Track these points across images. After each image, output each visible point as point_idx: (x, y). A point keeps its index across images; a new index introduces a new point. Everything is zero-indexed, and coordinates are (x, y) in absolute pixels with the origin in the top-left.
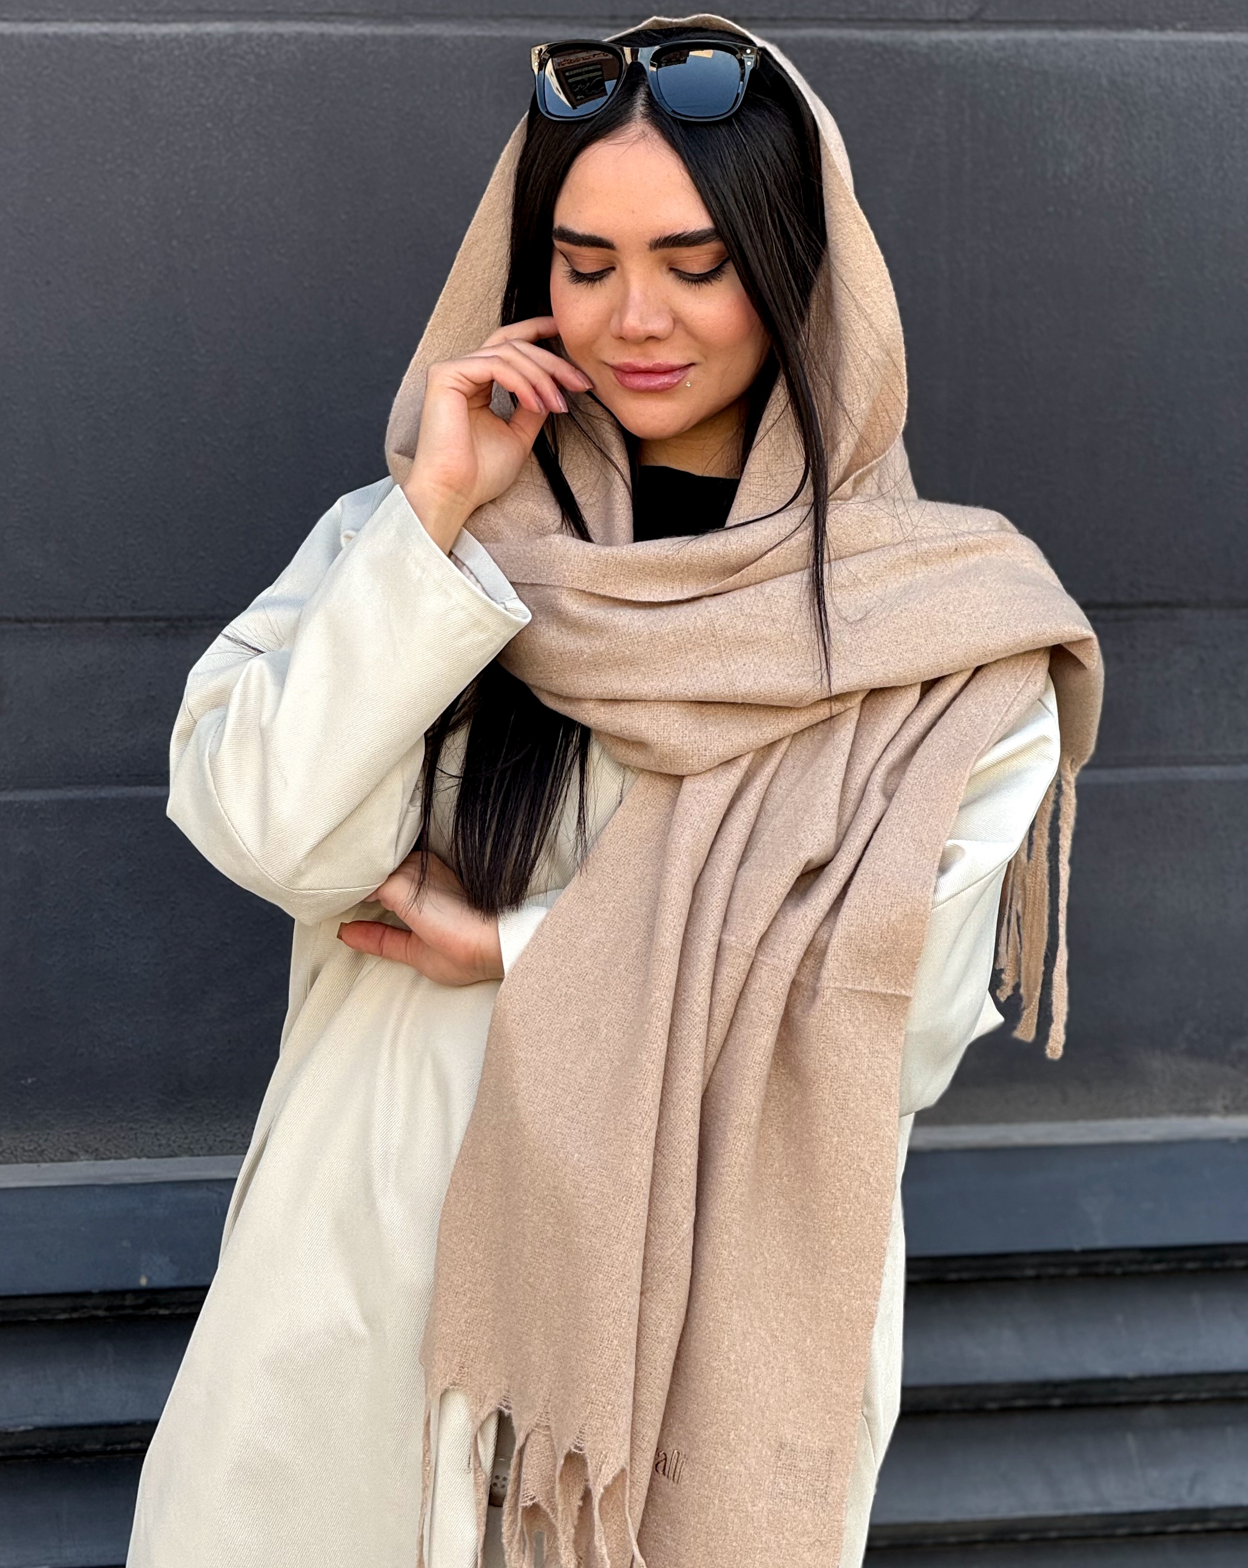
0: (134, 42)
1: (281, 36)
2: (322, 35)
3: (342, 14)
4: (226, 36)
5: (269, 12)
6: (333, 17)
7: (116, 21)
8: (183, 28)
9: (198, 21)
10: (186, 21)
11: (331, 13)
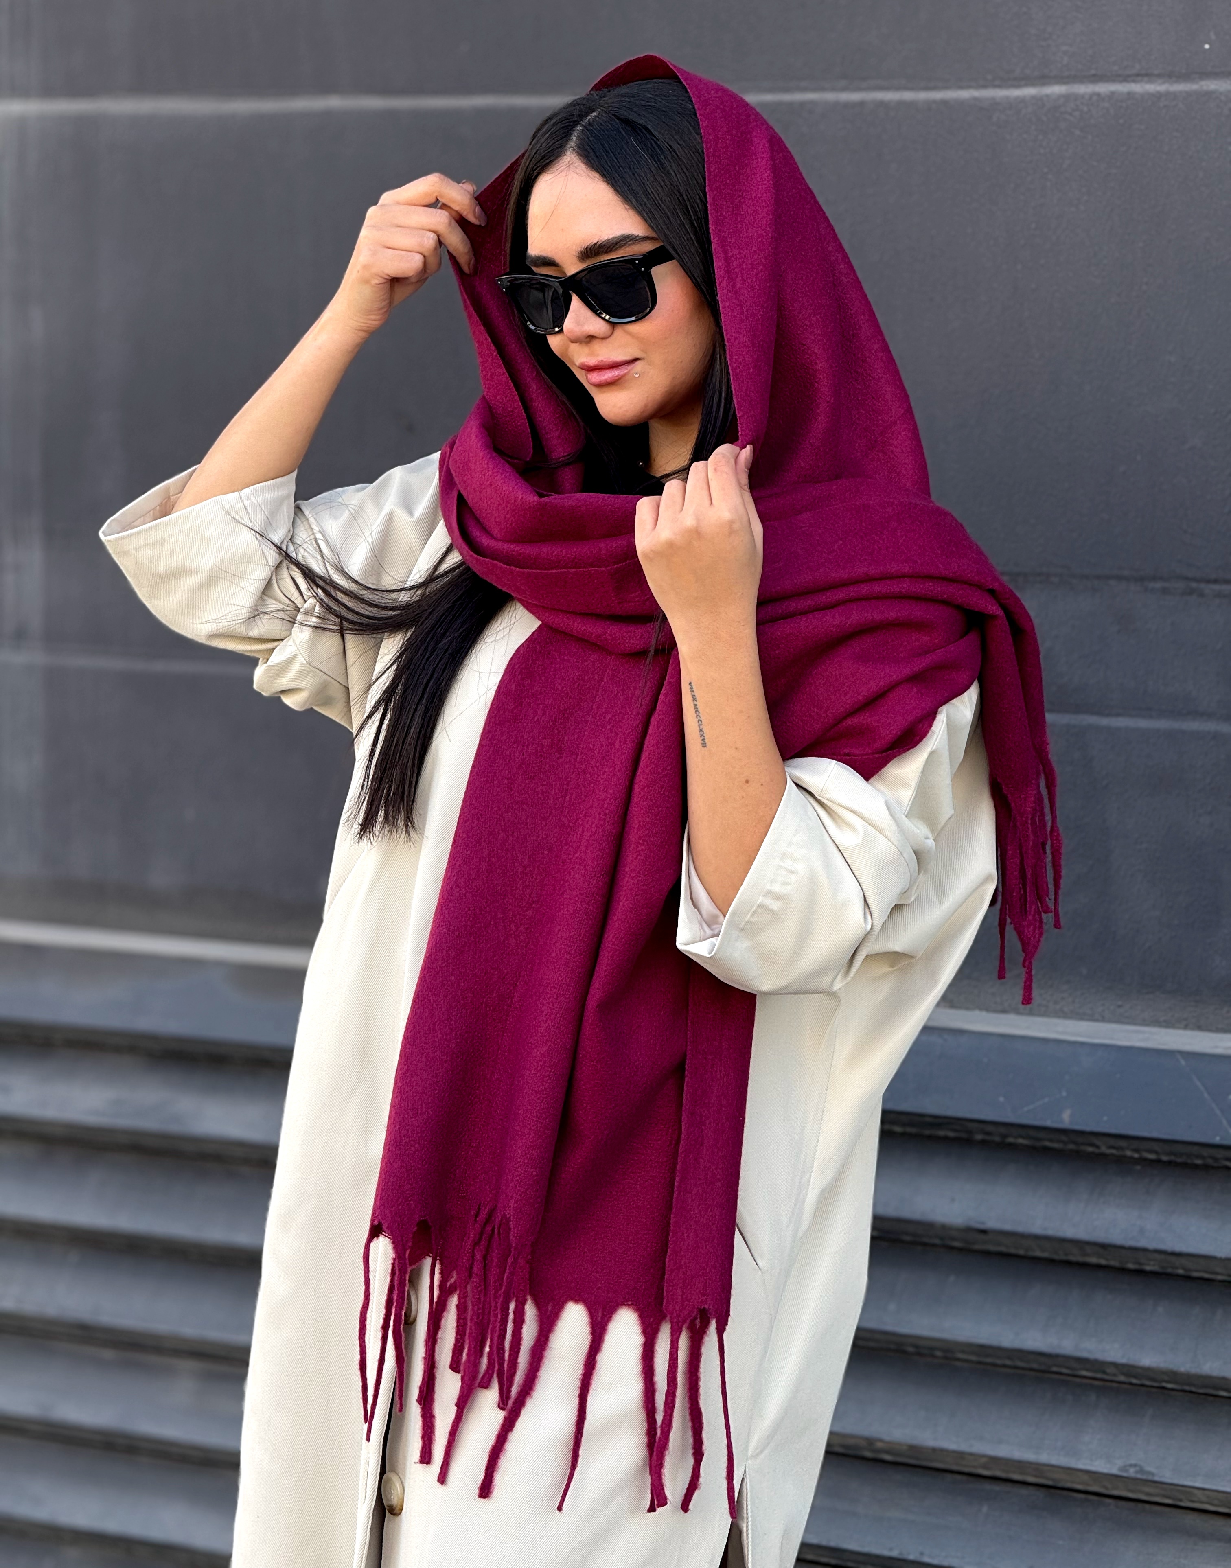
0: (995, 104)
1: (1098, 95)
2: (1129, 93)
3: (1147, 75)
4: (1060, 96)
5: (1094, 75)
6: (1139, 78)
7: (984, 87)
8: (1029, 91)
9: (1044, 84)
10: (1033, 85)
11: (1138, 75)
